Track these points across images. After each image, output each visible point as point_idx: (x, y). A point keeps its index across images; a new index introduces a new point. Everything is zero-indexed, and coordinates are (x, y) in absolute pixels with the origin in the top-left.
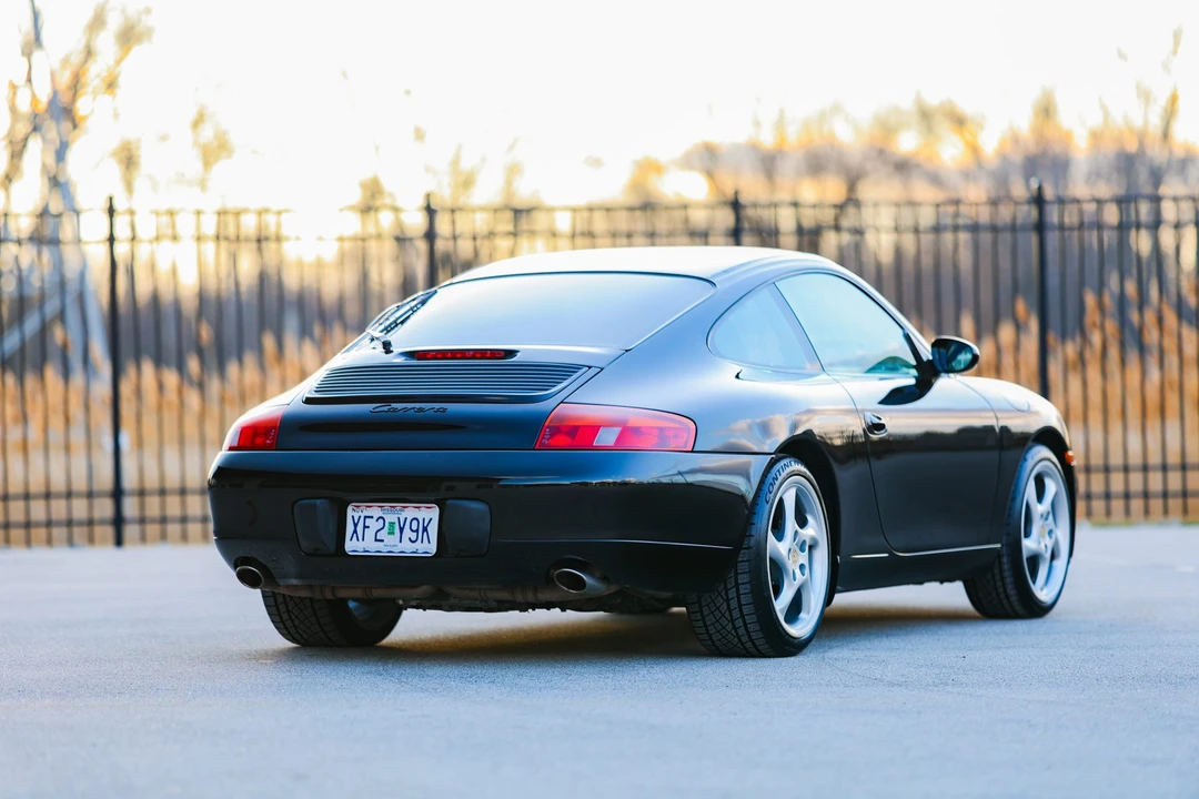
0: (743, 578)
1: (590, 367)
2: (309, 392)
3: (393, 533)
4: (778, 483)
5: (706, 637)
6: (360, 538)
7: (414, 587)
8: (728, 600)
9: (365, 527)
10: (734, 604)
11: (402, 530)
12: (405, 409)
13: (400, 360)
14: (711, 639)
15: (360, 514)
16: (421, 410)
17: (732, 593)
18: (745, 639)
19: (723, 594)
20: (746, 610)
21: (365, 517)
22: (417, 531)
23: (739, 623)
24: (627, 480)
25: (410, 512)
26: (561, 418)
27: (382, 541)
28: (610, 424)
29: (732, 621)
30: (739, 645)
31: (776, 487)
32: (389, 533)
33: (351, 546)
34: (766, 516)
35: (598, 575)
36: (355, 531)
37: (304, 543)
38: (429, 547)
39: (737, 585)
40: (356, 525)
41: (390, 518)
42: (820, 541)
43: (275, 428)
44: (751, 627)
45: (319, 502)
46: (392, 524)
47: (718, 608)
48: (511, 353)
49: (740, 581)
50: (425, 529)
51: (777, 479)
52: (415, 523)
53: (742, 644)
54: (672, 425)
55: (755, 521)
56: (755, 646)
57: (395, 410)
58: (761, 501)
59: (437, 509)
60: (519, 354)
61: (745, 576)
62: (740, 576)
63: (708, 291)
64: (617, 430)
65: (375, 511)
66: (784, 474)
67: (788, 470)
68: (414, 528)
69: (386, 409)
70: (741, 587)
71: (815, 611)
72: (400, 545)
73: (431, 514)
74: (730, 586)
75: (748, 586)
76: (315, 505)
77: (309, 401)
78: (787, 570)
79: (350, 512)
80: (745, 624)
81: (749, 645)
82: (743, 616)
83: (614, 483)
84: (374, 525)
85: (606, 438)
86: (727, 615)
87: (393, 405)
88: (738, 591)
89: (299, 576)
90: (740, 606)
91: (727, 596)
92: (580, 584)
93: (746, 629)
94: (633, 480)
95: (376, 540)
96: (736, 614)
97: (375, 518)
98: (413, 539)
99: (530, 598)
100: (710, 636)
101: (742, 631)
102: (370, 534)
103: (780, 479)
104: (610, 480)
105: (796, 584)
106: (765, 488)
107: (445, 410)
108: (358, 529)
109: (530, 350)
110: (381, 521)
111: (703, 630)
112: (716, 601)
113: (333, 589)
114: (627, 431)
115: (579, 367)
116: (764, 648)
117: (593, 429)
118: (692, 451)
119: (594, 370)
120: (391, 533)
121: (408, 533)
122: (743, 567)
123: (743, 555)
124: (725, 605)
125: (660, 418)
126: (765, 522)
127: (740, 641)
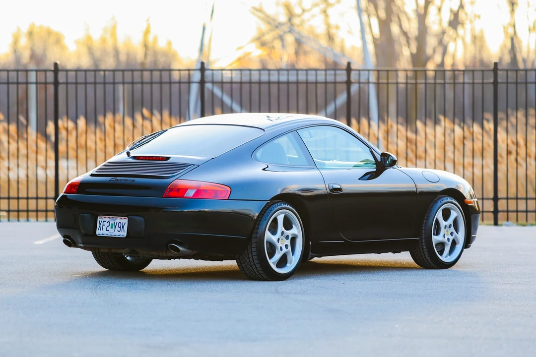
0: (254, 249)
2: (94, 172)
4: (272, 212)
6: (101, 229)
7: (123, 249)
8: (249, 258)
9: (103, 225)
10: (251, 260)
11: (115, 227)
12: (121, 180)
13: (131, 160)
14: (246, 273)
15: (102, 220)
16: (126, 180)
19: (247, 255)
20: (256, 262)
21: (104, 221)
22: (120, 227)
23: (254, 267)
25: (118, 220)
26: (175, 185)
27: (109, 231)
28: (192, 188)
29: (251, 266)
30: (256, 276)
31: (271, 214)
33: (99, 232)
34: (265, 225)
35: (187, 247)
36: (100, 227)
37: (82, 231)
38: (124, 234)
39: (252, 252)
40: (100, 224)
41: (112, 222)
42: (299, 235)
43: (77, 185)
44: (259, 269)
45: (86, 215)
46: (112, 224)
47: (246, 261)
48: (168, 158)
50: (123, 227)
51: (272, 211)
52: (120, 224)
54: (220, 189)
55: (259, 227)
56: (262, 277)
57: (118, 180)
58: (263, 219)
59: (128, 219)
60: (171, 159)
63: (262, 133)
64: (195, 190)
65: (107, 219)
66: (276, 209)
67: (279, 207)
68: (119, 226)
69: (114, 179)
70: (253, 253)
71: (294, 263)
72: (114, 232)
73: (125, 221)
74: (249, 253)
75: (256, 252)
76: (84, 216)
77: (92, 175)
78: (277, 247)
79: (98, 219)
81: (259, 276)
82: (255, 264)
83: (193, 211)
84: (106, 224)
85: (190, 193)
86: (249, 263)
87: (118, 178)
88: (252, 254)
89: (83, 243)
90: (253, 260)
91: (249, 256)
92: (178, 250)
93: (257, 269)
94: (205, 210)
95: (107, 230)
96: (252, 264)
97: (107, 222)
98: (119, 230)
99: (164, 254)
100: (245, 271)
101: (255, 270)
102: (105, 227)
103: (273, 211)
104: (193, 210)
105: (282, 253)
106: (265, 214)
107: (134, 181)
109: (176, 157)
110: (109, 223)
112: (245, 258)
113: (98, 249)
114: (199, 192)
115: (189, 165)
116: (266, 277)
117: (185, 190)
118: (228, 199)
119: (195, 166)
120: (112, 228)
121: (117, 228)
122: (254, 245)
123: (254, 240)
124: (248, 260)
125: (216, 186)
126: (264, 227)
127: (256, 274)
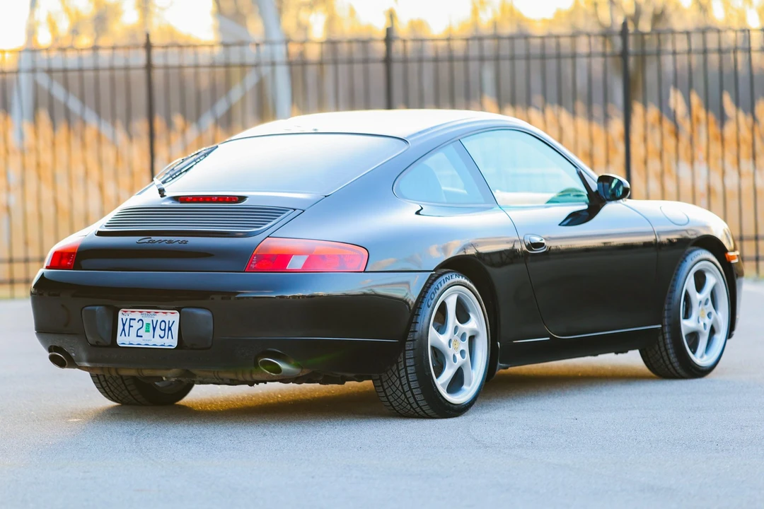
0: (410, 362)
1: (295, 210)
2: (101, 227)
3: (149, 331)
4: (438, 292)
5: (388, 404)
6: (127, 335)
7: (168, 369)
8: (400, 378)
9: (130, 326)
10: (404, 381)
11: (154, 329)
12: (160, 241)
13: (169, 203)
14: (392, 405)
15: (127, 317)
16: (170, 242)
17: (403, 373)
18: (415, 405)
19: (396, 373)
20: (413, 385)
21: (131, 319)
22: (164, 330)
23: (409, 394)
24: (316, 293)
25: (160, 316)
26: (267, 248)
27: (142, 336)
28: (300, 253)
29: (404, 393)
30: (412, 409)
31: (437, 295)
32: (146, 331)
33: (122, 340)
34: (427, 317)
35: (293, 363)
36: (124, 329)
37: (89, 338)
38: (171, 342)
39: (406, 367)
40: (124, 325)
41: (147, 320)
42: (481, 332)
43: (73, 253)
44: (419, 398)
45: (97, 308)
46: (148, 324)
47: (393, 383)
48: (242, 198)
49: (407, 365)
50: (170, 329)
51: (438, 289)
52: (163, 324)
53: (414, 409)
54: (352, 253)
55: (419, 321)
56: (423, 411)
57: (154, 242)
58: (424, 306)
59: (178, 314)
60: (248, 199)
61: (411, 360)
62: (407, 361)
63: (403, 147)
64: (306, 257)
65: (137, 314)
66: (444, 286)
67: (449, 282)
68: (163, 328)
69: (147, 240)
70: (408, 368)
71: (475, 383)
72: (153, 339)
73: (173, 317)
74: (400, 368)
75: (413, 368)
76: (94, 311)
77: (100, 234)
78: (448, 356)
79: (120, 315)
80: (413, 395)
81: (418, 410)
82: (411, 389)
83: (303, 296)
84: (136, 325)
85: (296, 263)
86: (400, 388)
87: (153, 238)
88: (406, 371)
89: (89, 361)
90: (408, 382)
91: (399, 375)
92: (278, 370)
93: (414, 398)
94: (321, 293)
95: (137, 336)
96: (406, 388)
97: (137, 320)
98: (162, 336)
100: (391, 403)
101: (412, 400)
102: (133, 331)
103: (441, 289)
104: (301, 294)
105: (457, 366)
106: (428, 296)
107: (186, 242)
108: (126, 327)
109: (256, 195)
110: (141, 322)
111: (385, 399)
112: (392, 379)
113: (116, 370)
114: (313, 258)
115: (286, 209)
116: (429, 412)
117: (287, 257)
118: (364, 272)
119: (298, 212)
120: (148, 331)
121: (158, 331)
122: (409, 354)
123: (409, 345)
124: (398, 381)
125: (340, 247)
126: (426, 320)
127: (412, 407)
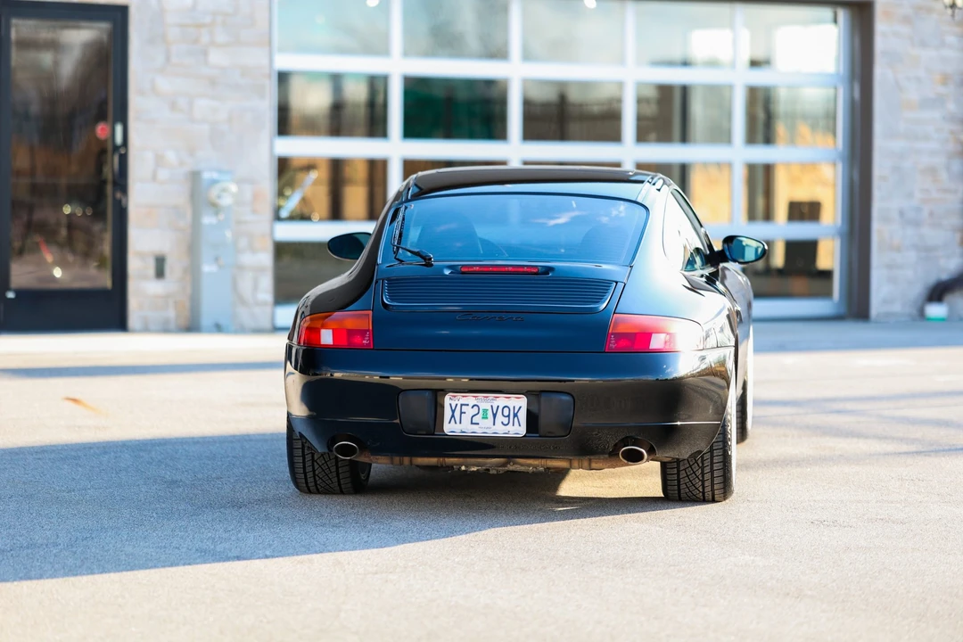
3: (487, 418)
6: (458, 421)
9: (461, 413)
11: (495, 415)
12: (487, 318)
15: (457, 402)
16: (502, 319)
21: (462, 405)
22: (509, 416)
25: (501, 401)
27: (477, 424)
28: (658, 331)
32: (483, 418)
33: (451, 428)
36: (453, 416)
37: (407, 426)
38: (519, 429)
40: (453, 411)
41: (485, 405)
46: (486, 411)
50: (515, 415)
52: (506, 410)
57: (479, 319)
59: (526, 399)
65: (470, 399)
68: (506, 413)
72: (493, 427)
73: (518, 402)
79: (448, 400)
84: (469, 411)
85: (657, 343)
95: (472, 423)
97: (471, 405)
98: (506, 422)
102: (467, 418)
107: (522, 319)
108: (455, 414)
110: (476, 408)
117: (647, 335)
118: (703, 349)
120: (485, 417)
121: (500, 418)
